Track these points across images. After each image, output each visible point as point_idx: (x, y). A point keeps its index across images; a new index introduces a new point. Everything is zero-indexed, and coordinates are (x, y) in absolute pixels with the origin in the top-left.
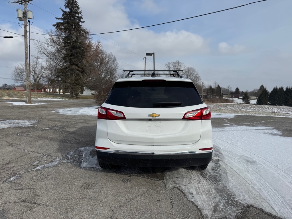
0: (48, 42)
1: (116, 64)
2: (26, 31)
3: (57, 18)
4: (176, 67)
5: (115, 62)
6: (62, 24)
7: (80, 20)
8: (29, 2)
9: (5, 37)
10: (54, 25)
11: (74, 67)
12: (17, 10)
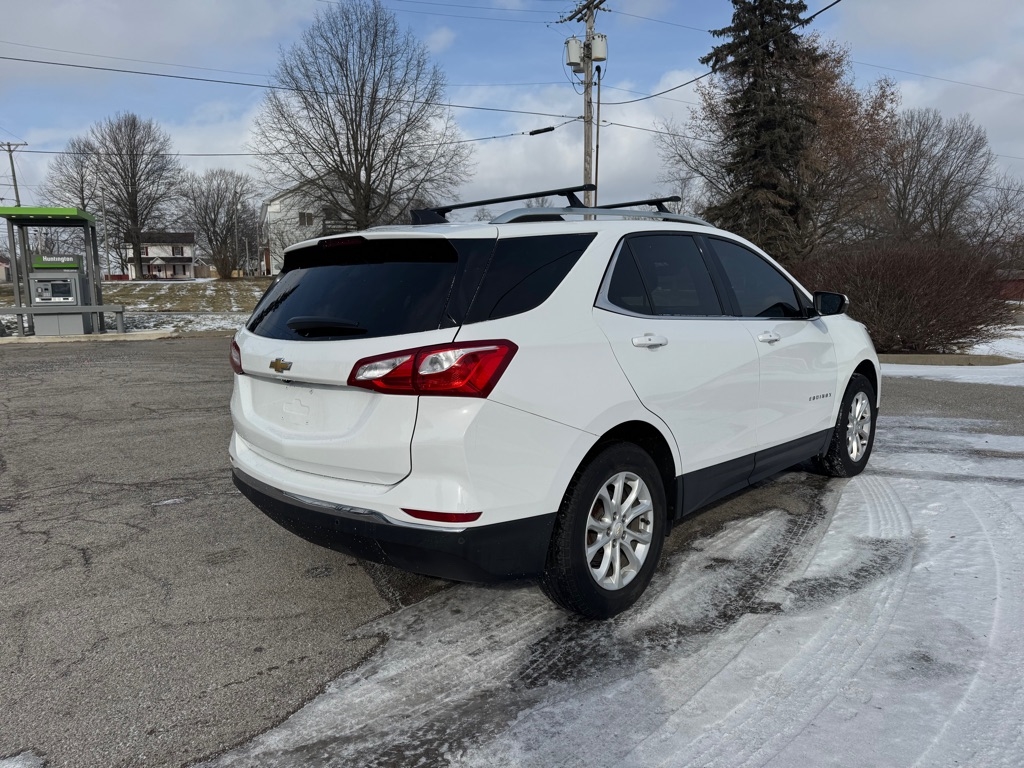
0: (699, 122)
1: (983, 160)
2: (589, 103)
3: (715, 33)
5: (980, 154)
6: (730, 49)
7: (795, 19)
8: (602, 6)
9: (532, 133)
10: (705, 61)
11: (762, 195)
12: (567, 43)
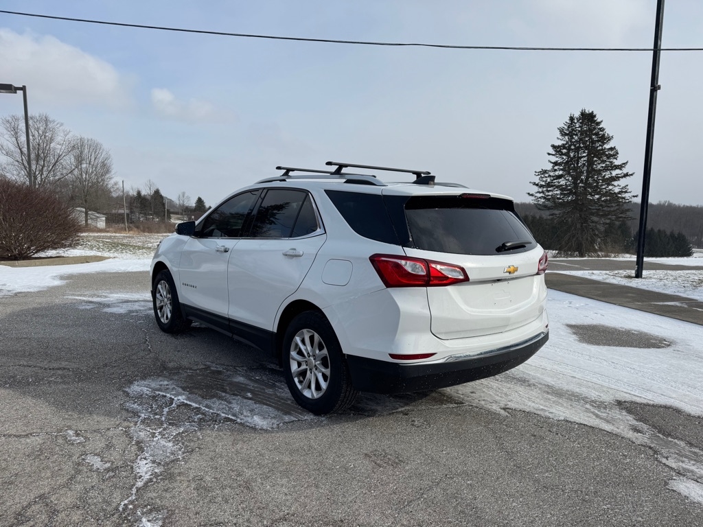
4: (41, 132)
